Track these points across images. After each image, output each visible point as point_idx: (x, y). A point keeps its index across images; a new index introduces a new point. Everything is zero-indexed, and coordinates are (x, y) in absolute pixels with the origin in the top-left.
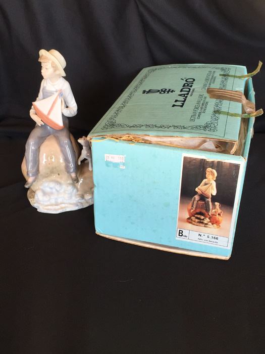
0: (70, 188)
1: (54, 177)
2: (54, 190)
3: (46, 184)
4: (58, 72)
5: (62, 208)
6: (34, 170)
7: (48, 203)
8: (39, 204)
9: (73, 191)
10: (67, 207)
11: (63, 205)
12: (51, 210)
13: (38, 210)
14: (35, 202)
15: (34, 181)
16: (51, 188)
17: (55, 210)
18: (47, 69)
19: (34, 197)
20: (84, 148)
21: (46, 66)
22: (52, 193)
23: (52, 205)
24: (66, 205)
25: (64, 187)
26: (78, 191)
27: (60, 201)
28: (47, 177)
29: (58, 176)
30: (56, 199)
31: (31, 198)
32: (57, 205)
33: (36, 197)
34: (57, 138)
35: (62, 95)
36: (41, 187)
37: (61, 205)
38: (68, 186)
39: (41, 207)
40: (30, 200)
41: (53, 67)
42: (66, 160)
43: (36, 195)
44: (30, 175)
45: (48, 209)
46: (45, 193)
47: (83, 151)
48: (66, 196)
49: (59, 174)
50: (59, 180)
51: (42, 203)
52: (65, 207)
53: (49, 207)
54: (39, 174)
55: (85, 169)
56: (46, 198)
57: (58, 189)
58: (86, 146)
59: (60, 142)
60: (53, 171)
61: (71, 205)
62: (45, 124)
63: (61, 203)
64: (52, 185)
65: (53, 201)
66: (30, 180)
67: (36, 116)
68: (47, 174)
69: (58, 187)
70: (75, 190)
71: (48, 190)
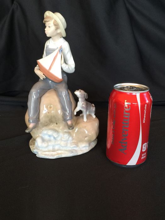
0: (66, 136)
1: (52, 126)
2: (52, 138)
3: (45, 132)
4: (59, 31)
5: (58, 154)
6: (35, 117)
7: (46, 149)
8: (38, 149)
9: (69, 138)
10: (63, 153)
11: (60, 152)
12: (48, 155)
13: (37, 156)
14: (34, 148)
15: (34, 127)
16: (50, 136)
17: (52, 155)
18: (49, 27)
19: (34, 144)
20: (80, 99)
21: (49, 24)
22: (50, 141)
23: (49, 151)
24: (62, 152)
25: (61, 134)
26: (73, 139)
27: (57, 147)
28: (46, 126)
29: (56, 125)
30: (53, 146)
31: (32, 145)
32: (54, 151)
33: (36, 144)
34: (56, 90)
35: (62, 51)
36: (41, 135)
37: (57, 152)
38: (64, 134)
39: (39, 153)
40: (31, 147)
41: (55, 25)
42: (63, 109)
43: (36, 142)
44: (31, 121)
45: (45, 155)
46: (43, 140)
47: (78, 103)
48: (63, 143)
49: (57, 124)
50: (57, 128)
51: (41, 149)
52: (61, 154)
53: (47, 153)
54: (39, 123)
55: (81, 120)
56: (45, 145)
57: (55, 137)
58: (81, 98)
59: (58, 93)
60: (51, 120)
61: (66, 152)
62: (46, 78)
63: (58, 150)
64: (50, 133)
65: (51, 148)
66: (31, 126)
67: (39, 71)
68: (47, 122)
69: (55, 135)
70: (70, 138)
71: (46, 137)
